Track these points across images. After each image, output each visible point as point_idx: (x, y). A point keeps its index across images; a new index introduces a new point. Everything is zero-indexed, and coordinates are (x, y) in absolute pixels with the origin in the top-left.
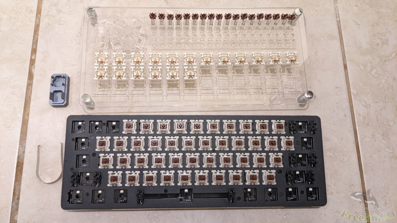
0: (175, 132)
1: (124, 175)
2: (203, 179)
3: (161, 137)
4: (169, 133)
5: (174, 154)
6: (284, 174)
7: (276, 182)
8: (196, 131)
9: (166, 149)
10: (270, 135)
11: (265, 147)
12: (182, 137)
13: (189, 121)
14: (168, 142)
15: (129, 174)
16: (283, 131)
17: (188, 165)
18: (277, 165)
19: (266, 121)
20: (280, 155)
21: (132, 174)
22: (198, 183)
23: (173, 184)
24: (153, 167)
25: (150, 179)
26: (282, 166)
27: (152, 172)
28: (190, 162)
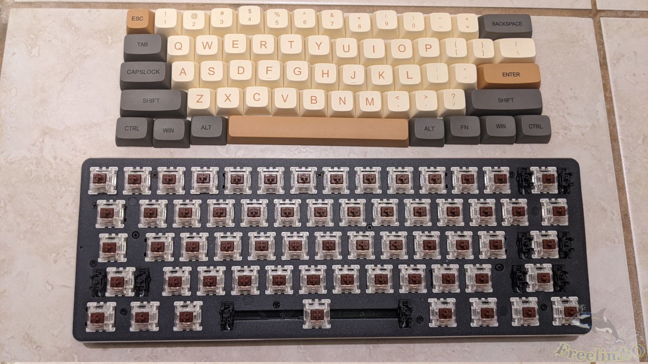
0: (293, 191)
1: (194, 274)
2: (350, 282)
3: (266, 201)
4: (282, 192)
5: (292, 233)
9: (276, 225)
12: (308, 201)
14: (280, 210)
15: (205, 271)
17: (319, 254)
21: (210, 271)
23: (291, 292)
24: (250, 258)
25: (245, 281)
27: (249, 269)
28: (323, 250)
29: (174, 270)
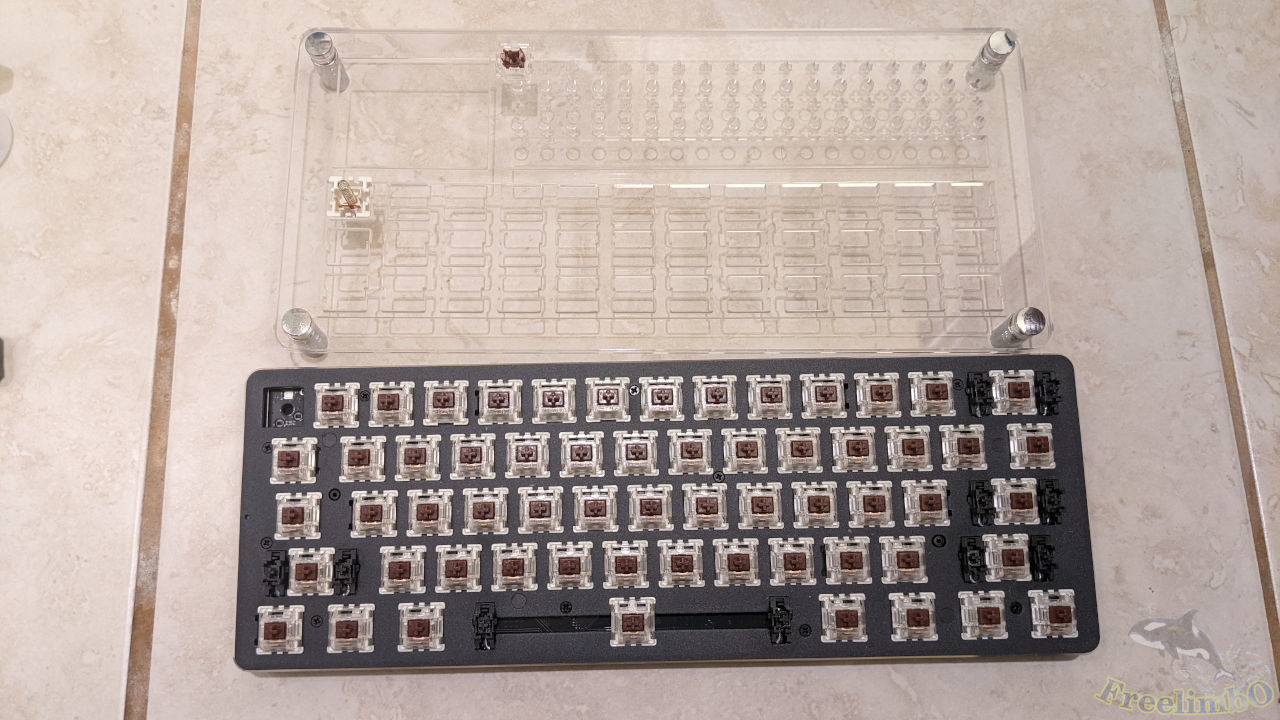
0: (590, 419)
1: (430, 558)
2: (687, 567)
3: (546, 436)
4: (572, 419)
5: (590, 487)
6: (952, 548)
7: (927, 573)
8: (658, 413)
9: (563, 474)
10: (906, 420)
11: (889, 462)
12: (615, 434)
13: (634, 381)
14: (569, 449)
15: (449, 553)
16: (948, 409)
17: (635, 522)
18: (929, 519)
19: (892, 377)
20: (940, 485)
21: (456, 553)
22: (671, 579)
23: (589, 586)
24: (522, 530)
25: (514, 568)
26: (947, 523)
27: (521, 547)
28: (642, 514)
29: (397, 551)
